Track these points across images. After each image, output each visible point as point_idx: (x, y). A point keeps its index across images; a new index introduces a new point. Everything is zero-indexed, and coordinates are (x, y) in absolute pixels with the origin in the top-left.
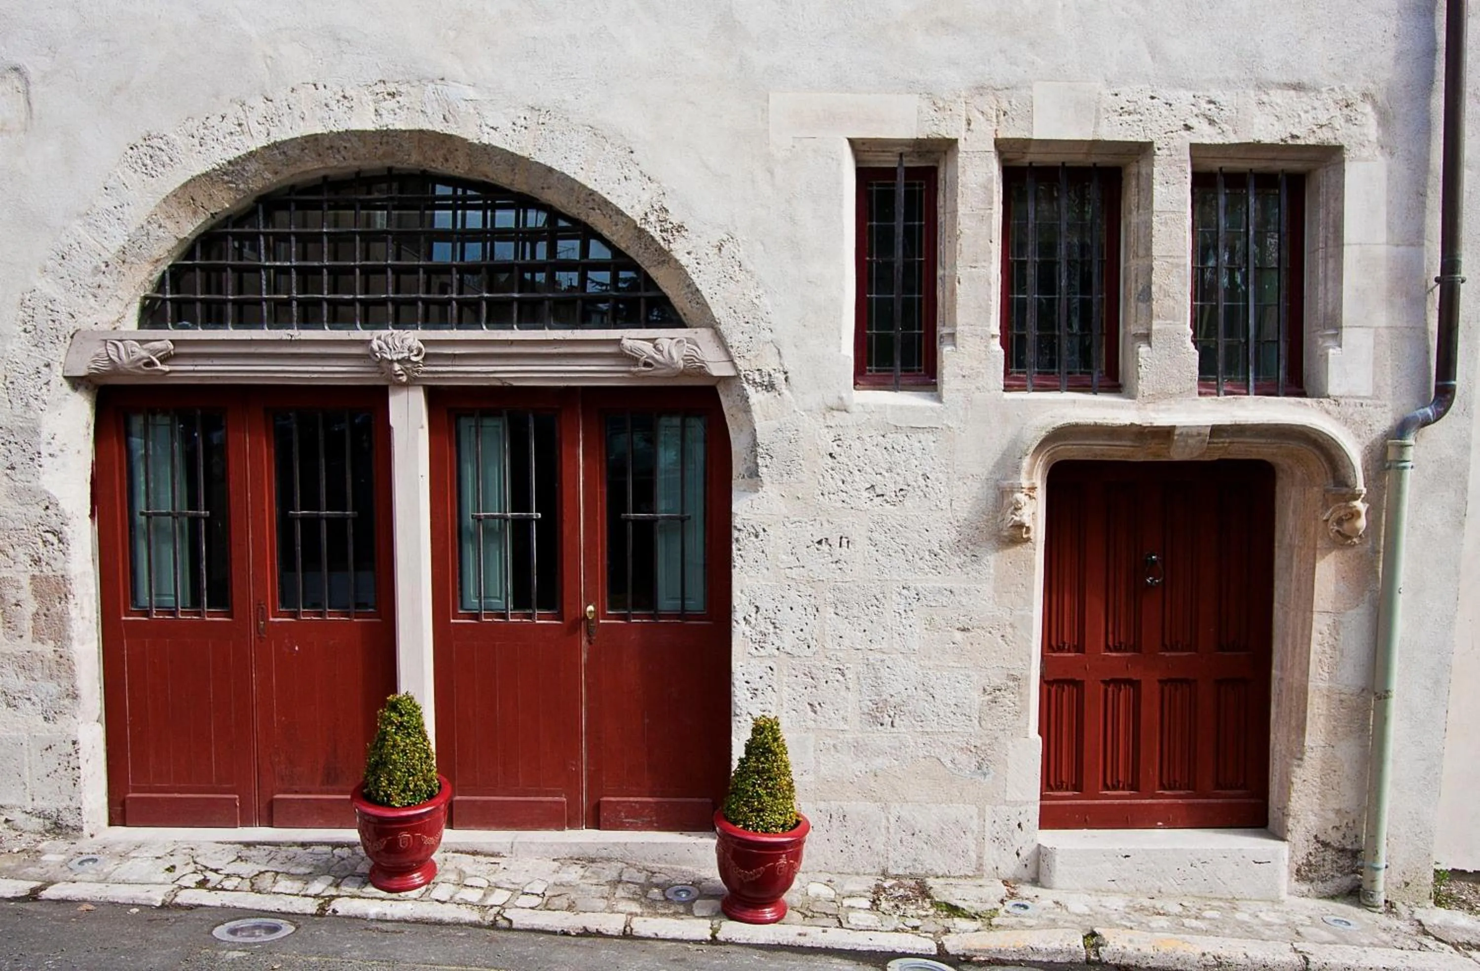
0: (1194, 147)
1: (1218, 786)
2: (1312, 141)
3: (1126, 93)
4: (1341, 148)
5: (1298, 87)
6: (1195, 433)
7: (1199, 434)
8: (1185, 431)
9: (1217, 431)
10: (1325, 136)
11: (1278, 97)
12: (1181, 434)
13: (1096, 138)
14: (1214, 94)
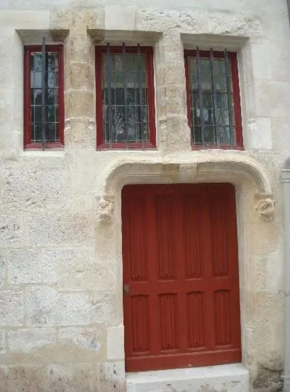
0: (182, 35)
1: (218, 343)
2: (235, 34)
3: (149, 11)
4: (248, 38)
5: (227, 12)
6: (190, 167)
7: (192, 168)
8: (184, 166)
9: (200, 165)
10: (241, 33)
11: (218, 15)
12: (182, 168)
13: (136, 30)
14: (189, 12)
